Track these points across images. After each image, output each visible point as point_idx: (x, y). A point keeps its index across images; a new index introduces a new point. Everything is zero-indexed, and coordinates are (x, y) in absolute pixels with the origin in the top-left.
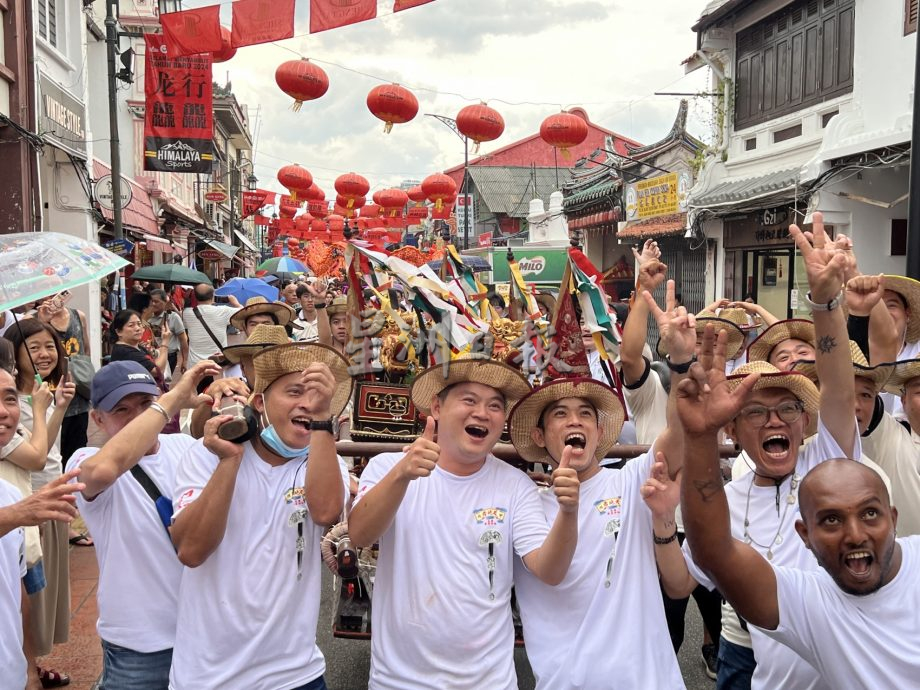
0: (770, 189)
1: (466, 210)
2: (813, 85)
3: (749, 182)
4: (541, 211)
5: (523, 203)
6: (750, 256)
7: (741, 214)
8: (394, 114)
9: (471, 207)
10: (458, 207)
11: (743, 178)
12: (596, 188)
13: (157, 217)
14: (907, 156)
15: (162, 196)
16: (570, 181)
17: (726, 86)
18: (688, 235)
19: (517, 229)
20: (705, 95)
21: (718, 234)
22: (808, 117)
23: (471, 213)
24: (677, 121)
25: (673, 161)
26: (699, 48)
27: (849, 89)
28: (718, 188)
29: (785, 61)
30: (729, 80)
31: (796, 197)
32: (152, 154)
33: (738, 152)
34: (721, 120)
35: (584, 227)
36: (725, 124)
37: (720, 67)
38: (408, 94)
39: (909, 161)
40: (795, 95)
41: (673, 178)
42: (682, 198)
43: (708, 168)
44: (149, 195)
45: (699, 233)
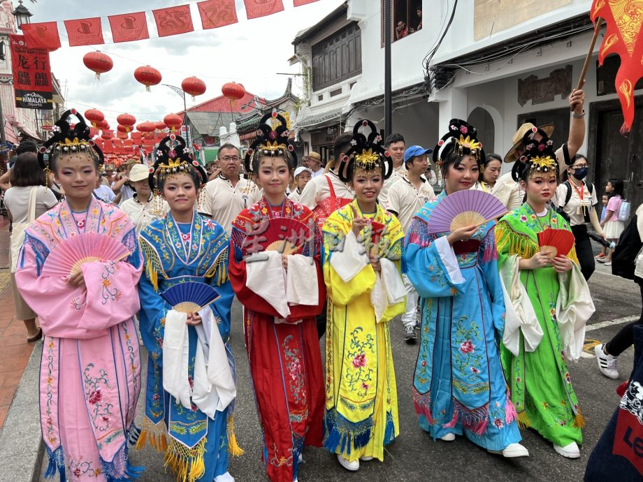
0: (330, 117)
1: (187, 133)
2: (345, 71)
3: (320, 115)
4: (226, 133)
5: (216, 129)
6: (323, 149)
7: (319, 129)
8: (149, 81)
9: (189, 132)
10: (182, 132)
11: (318, 113)
12: (251, 120)
13: (17, 137)
14: (383, 101)
15: (20, 125)
16: (239, 117)
17: (308, 71)
18: (296, 140)
19: (214, 142)
20: (299, 75)
21: (308, 139)
22: (344, 85)
23: (189, 135)
24: (288, 88)
25: (287, 107)
26: (295, 52)
27: (360, 72)
28: (308, 118)
29: (333, 59)
30: (310, 68)
31: (340, 120)
32: (19, 99)
33: (315, 102)
34: (307, 87)
35: (247, 139)
36: (309, 89)
37: (305, 62)
38: (156, 71)
39: (384, 104)
40: (338, 75)
41: (287, 114)
42: (292, 123)
43: (303, 108)
44: (12, 125)
45: (300, 139)
